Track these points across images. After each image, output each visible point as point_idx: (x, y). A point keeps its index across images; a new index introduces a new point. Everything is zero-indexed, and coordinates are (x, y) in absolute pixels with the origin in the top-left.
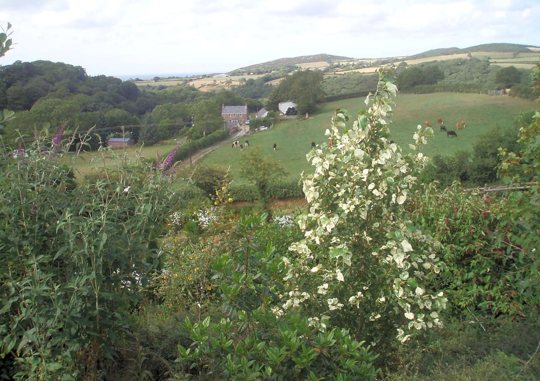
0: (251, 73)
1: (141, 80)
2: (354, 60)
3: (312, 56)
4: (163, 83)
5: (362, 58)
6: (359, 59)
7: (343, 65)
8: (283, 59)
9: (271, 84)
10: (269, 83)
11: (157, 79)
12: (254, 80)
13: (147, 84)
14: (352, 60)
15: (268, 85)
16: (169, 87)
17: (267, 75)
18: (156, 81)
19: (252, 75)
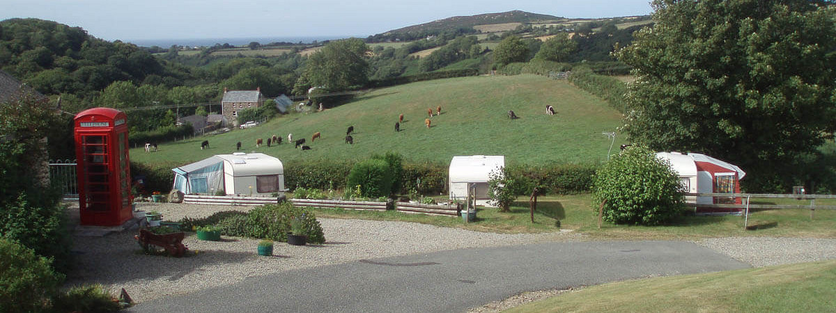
0: (397, 39)
1: (233, 47)
2: (564, 20)
3: (499, 14)
4: (261, 52)
5: (576, 18)
6: (571, 20)
7: (536, 27)
8: (456, 18)
9: (418, 56)
10: (416, 55)
11: (254, 46)
12: (394, 49)
13: (237, 52)
14: (560, 20)
15: (414, 57)
16: (270, 57)
17: (417, 43)
18: (253, 49)
19: (398, 41)
